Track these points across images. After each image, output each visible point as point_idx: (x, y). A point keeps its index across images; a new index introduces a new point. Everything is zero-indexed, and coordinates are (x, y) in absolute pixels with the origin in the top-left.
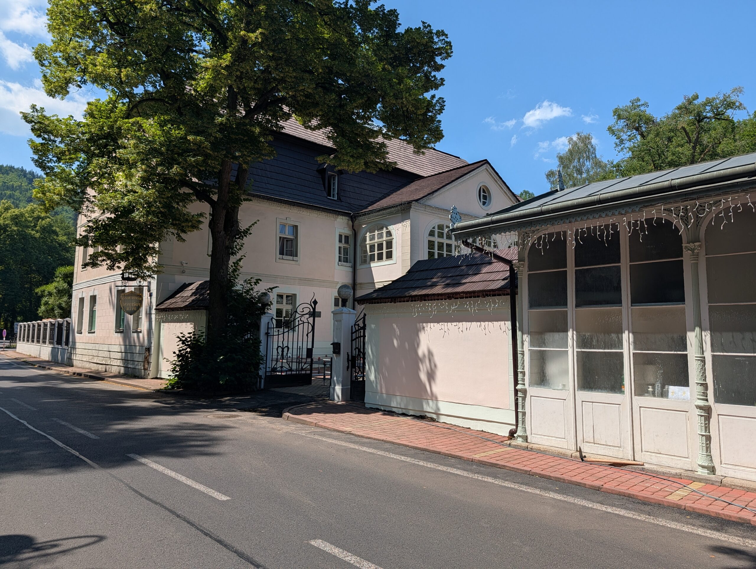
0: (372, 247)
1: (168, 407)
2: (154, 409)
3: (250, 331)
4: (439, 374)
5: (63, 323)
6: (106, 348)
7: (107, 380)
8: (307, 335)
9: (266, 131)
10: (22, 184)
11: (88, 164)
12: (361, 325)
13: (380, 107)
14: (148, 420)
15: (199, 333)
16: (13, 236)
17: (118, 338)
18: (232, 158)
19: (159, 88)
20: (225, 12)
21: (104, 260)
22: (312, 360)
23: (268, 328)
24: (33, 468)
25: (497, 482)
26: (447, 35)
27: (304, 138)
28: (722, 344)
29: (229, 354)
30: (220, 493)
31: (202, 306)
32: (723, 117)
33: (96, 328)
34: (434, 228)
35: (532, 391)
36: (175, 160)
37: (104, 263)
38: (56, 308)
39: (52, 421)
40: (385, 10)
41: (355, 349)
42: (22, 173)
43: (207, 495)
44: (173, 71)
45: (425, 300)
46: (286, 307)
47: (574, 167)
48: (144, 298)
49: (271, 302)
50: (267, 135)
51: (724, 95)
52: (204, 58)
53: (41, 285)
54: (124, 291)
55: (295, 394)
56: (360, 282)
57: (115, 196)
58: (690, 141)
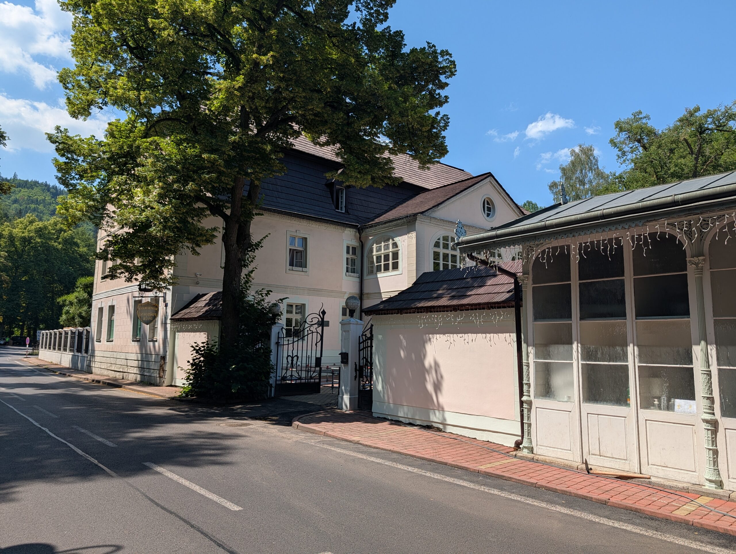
0: (379, 258)
1: (182, 415)
2: (169, 416)
3: (262, 341)
4: (446, 386)
5: (83, 332)
6: (123, 356)
7: (124, 388)
8: (316, 345)
9: (277, 148)
10: (45, 198)
11: (109, 182)
12: (369, 335)
13: (386, 124)
14: (163, 428)
15: (212, 342)
16: (37, 247)
17: (135, 347)
18: (244, 175)
19: (175, 108)
20: (238, 35)
21: (122, 273)
22: (321, 369)
23: (278, 337)
24: (55, 475)
25: (503, 494)
26: (451, 54)
27: (313, 153)
28: (728, 358)
29: (241, 364)
30: (232, 503)
31: (215, 317)
32: (725, 128)
33: (115, 337)
34: (439, 239)
35: (538, 403)
36: (191, 177)
37: (123, 275)
38: (76, 316)
39: (72, 428)
40: (391, 31)
41: (363, 359)
42: (46, 187)
43: (220, 505)
44: (189, 92)
45: (431, 312)
46: (295, 317)
47: (577, 178)
48: (160, 308)
49: (281, 312)
50: (278, 152)
51: (726, 107)
52: (218, 79)
53: (62, 295)
54: (140, 301)
55: (304, 403)
56: (367, 292)
57: (134, 212)
58: (692, 153)
